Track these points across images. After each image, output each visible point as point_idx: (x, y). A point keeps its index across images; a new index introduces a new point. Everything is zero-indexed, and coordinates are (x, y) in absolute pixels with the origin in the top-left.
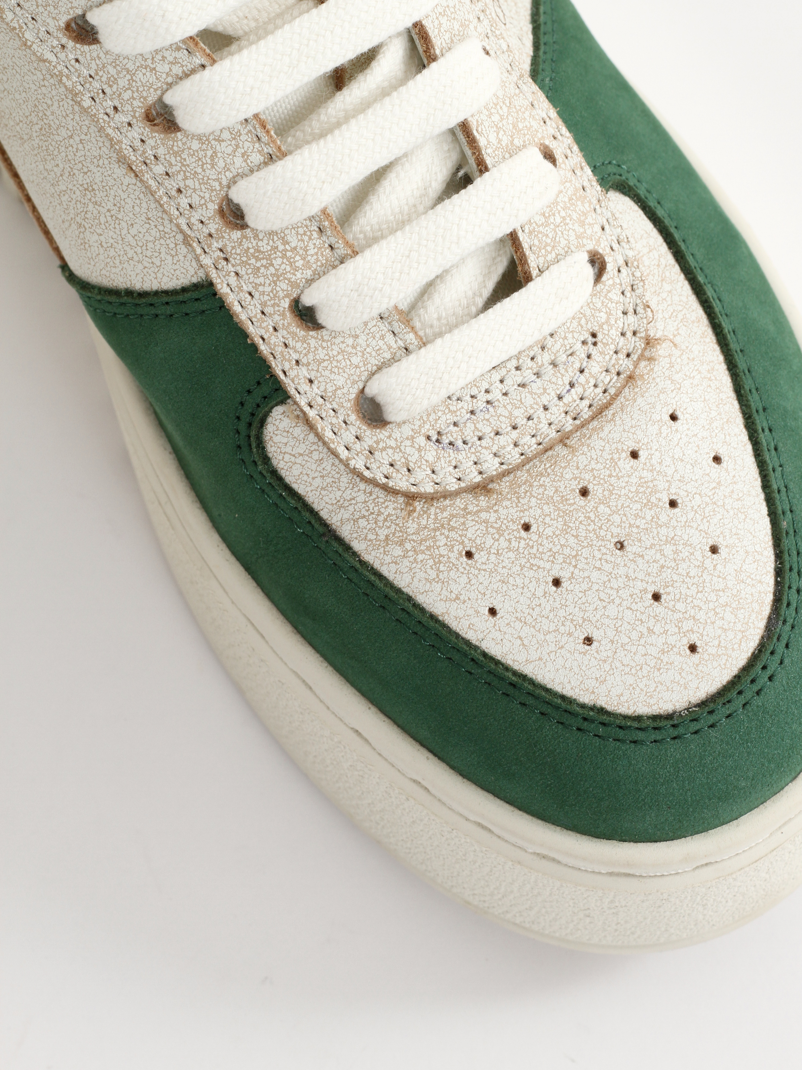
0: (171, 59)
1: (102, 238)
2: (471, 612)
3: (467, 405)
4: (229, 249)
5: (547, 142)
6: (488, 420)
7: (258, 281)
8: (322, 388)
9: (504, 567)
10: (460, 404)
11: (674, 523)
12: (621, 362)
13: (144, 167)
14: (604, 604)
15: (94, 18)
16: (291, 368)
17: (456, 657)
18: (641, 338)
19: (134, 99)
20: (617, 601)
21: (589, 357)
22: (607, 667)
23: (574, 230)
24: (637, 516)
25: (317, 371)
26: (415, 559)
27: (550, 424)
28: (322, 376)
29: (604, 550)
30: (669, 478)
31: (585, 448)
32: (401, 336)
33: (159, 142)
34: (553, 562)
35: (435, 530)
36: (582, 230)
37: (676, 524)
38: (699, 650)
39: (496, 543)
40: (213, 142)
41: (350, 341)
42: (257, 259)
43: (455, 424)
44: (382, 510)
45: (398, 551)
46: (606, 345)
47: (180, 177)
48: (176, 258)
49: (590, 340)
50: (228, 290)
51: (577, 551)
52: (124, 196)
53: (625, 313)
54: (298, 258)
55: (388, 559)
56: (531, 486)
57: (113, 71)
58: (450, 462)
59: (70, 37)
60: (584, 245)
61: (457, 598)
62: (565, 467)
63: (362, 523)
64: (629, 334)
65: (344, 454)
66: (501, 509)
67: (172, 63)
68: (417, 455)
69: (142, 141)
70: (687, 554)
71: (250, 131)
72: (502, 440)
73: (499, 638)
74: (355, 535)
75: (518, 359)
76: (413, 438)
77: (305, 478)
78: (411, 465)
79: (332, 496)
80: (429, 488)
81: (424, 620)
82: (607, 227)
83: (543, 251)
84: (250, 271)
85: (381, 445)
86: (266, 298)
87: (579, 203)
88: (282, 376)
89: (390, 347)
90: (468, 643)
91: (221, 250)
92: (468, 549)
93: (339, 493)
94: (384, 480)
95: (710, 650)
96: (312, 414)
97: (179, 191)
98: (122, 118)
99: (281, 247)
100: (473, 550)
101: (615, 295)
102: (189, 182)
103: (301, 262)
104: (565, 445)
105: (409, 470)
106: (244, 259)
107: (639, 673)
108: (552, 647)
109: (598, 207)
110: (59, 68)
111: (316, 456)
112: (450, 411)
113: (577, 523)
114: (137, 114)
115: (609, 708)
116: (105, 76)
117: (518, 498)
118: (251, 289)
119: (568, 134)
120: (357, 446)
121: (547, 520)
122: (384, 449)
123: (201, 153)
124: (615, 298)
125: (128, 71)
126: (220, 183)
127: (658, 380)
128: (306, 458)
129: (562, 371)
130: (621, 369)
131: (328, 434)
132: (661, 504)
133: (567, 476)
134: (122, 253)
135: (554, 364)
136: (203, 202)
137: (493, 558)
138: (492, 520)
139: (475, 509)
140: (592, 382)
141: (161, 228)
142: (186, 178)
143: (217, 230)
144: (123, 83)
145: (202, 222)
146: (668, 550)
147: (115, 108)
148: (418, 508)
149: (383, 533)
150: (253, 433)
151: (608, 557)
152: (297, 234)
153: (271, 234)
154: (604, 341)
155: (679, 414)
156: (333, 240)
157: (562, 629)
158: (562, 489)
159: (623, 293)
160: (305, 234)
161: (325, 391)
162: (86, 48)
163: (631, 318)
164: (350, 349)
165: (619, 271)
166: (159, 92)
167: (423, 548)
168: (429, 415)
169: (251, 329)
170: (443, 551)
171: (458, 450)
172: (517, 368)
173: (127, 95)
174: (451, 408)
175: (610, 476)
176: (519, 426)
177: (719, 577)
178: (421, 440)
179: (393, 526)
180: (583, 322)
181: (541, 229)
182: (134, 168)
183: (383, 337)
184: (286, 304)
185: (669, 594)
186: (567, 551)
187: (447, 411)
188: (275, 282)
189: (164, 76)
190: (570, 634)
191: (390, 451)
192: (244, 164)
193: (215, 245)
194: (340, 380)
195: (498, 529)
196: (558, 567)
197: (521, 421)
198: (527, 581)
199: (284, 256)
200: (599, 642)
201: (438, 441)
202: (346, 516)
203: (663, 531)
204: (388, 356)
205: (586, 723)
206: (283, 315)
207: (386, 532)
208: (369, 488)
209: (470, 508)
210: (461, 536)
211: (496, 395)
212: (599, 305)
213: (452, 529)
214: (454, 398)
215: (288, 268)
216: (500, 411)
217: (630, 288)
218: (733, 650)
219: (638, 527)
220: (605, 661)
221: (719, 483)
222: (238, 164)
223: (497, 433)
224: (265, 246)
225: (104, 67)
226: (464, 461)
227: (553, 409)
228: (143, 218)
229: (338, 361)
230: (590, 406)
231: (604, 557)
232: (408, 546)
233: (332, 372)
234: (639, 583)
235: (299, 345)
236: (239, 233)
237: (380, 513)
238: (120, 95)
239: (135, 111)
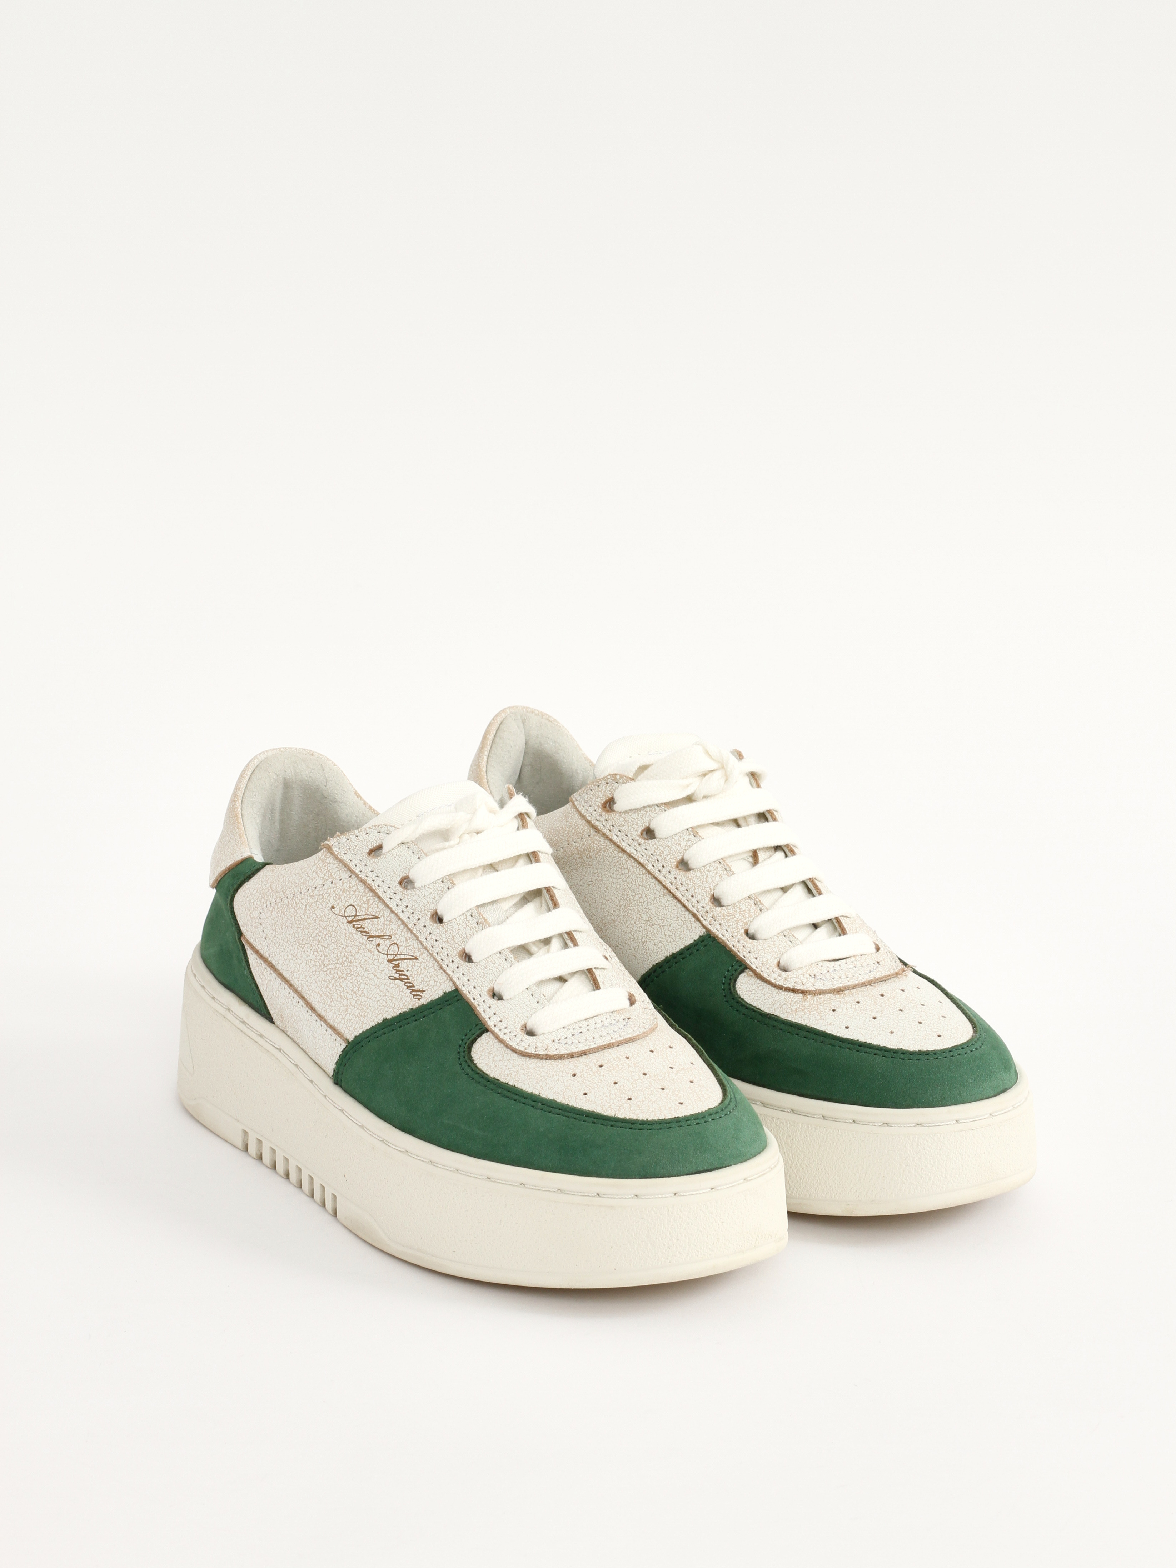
0: (687, 839)
2: (838, 1028)
3: (825, 969)
4: (715, 915)
6: (836, 974)
7: (729, 924)
9: (850, 1014)
10: (823, 968)
12: (891, 971)
13: (676, 890)
14: (897, 1023)
15: (654, 824)
16: (748, 955)
17: (833, 1042)
19: (671, 858)
20: (903, 1023)
22: (902, 1038)
24: (907, 1004)
25: (759, 953)
26: (809, 1015)
28: (762, 957)
31: (880, 986)
32: (794, 942)
33: (682, 876)
34: (872, 1012)
35: (817, 1005)
37: (925, 1009)
38: (942, 1036)
39: (845, 1007)
40: (706, 872)
41: (773, 943)
42: (728, 916)
43: (821, 974)
45: (801, 1014)
47: (692, 889)
48: (692, 929)
50: (717, 932)
51: (882, 1010)
52: (666, 912)
54: (746, 914)
56: (859, 992)
57: (662, 848)
58: (821, 983)
59: (643, 839)
61: (830, 1024)
62: (872, 989)
63: (785, 1007)
65: (774, 982)
66: (846, 998)
67: (687, 841)
68: (806, 980)
69: (675, 878)
70: (931, 1015)
71: (723, 867)
72: (843, 980)
73: (852, 1034)
74: (780, 1013)
75: (846, 960)
76: (803, 974)
77: (757, 998)
79: (770, 1001)
80: (813, 989)
81: (817, 1032)
83: (851, 927)
84: (726, 921)
86: (733, 930)
88: (744, 959)
89: (789, 946)
90: (837, 1036)
91: (712, 917)
92: (833, 1009)
93: (772, 999)
94: (792, 988)
95: (943, 1042)
96: (758, 971)
98: (666, 870)
99: (739, 911)
100: (835, 1009)
102: (697, 890)
105: (804, 984)
106: (723, 917)
107: (916, 1040)
108: (876, 1035)
110: (637, 855)
111: (760, 988)
113: (881, 1003)
114: (673, 866)
115: (903, 1049)
116: (658, 852)
117: (853, 995)
118: (726, 928)
120: (779, 978)
121: (867, 1000)
122: (790, 978)
123: (701, 878)
125: (668, 847)
126: (710, 889)
128: (756, 990)
129: (866, 968)
131: (766, 977)
133: (874, 991)
134: (665, 942)
136: (703, 898)
137: (844, 1011)
138: (842, 1000)
139: (834, 998)
140: (880, 972)
142: (695, 889)
143: (710, 909)
144: (666, 852)
145: (703, 907)
146: (923, 1013)
148: (809, 998)
149: (793, 1009)
150: (732, 987)
151: (896, 1012)
152: (745, 905)
153: (733, 905)
154: (883, 964)
156: (761, 906)
157: (880, 1030)
158: (872, 994)
160: (748, 905)
161: (763, 961)
162: (650, 841)
164: (773, 946)
166: (682, 854)
167: (814, 1011)
168: (807, 968)
169: (729, 944)
170: (822, 1011)
171: (824, 980)
173: (668, 859)
174: (819, 968)
175: (893, 993)
177: (947, 1022)
178: (807, 975)
179: (798, 1005)
180: (873, 958)
182: (672, 891)
183: (786, 942)
184: (743, 931)
185: (925, 1023)
186: (878, 1010)
187: (817, 968)
188: (737, 924)
189: (684, 846)
190: (884, 1031)
191: (794, 979)
192: (721, 880)
193: (710, 916)
194: (769, 958)
195: (846, 1003)
196: (874, 1013)
198: (861, 1018)
199: (739, 913)
200: (897, 1033)
201: (815, 977)
202: (778, 1007)
203: (920, 1009)
204: (783, 949)
205: (894, 1054)
206: (742, 935)
207: (795, 1007)
208: (787, 992)
210: (829, 1005)
211: (838, 968)
213: (824, 1004)
214: (820, 965)
215: (742, 917)
216: (841, 972)
218: (957, 1038)
219: (908, 1007)
220: (900, 1038)
222: (716, 879)
223: (840, 978)
224: (731, 911)
225: (658, 847)
226: (827, 984)
228: (676, 919)
229: (767, 950)
230: (880, 977)
232: (806, 1010)
233: (765, 954)
234: (911, 1019)
235: (749, 945)
236: (720, 908)
237: (792, 1001)
238: (665, 859)
239: (672, 865)
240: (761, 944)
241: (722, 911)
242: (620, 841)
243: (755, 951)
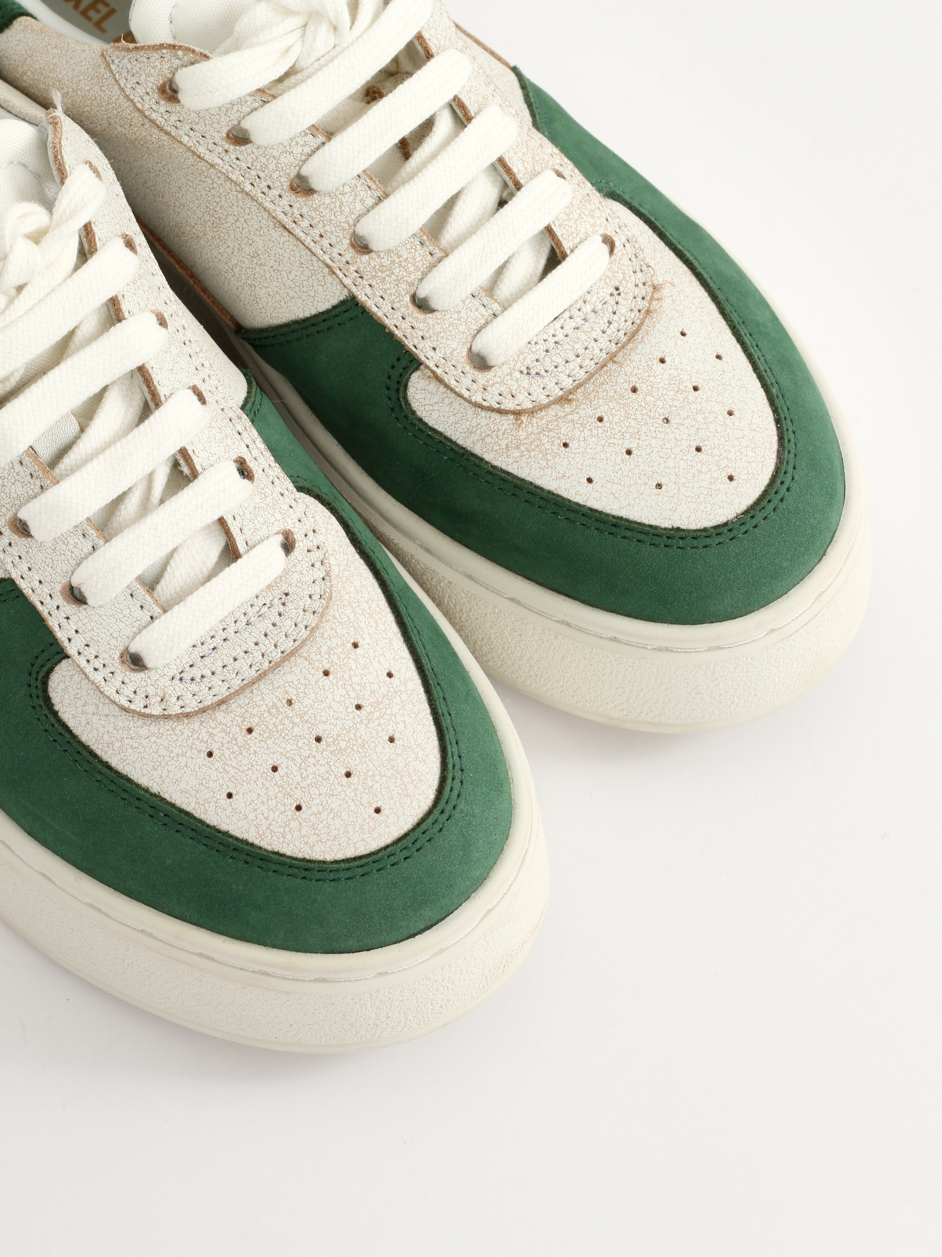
0: (302, 143)
1: (269, 289)
2: (575, 483)
3: (542, 346)
4: (362, 269)
5: (557, 168)
6: (559, 354)
7: (385, 287)
8: (443, 352)
9: (591, 449)
10: (538, 347)
11: (699, 400)
12: (639, 303)
13: (294, 225)
14: (664, 460)
15: (247, 124)
16: (419, 342)
17: (572, 516)
18: (649, 286)
19: (281, 176)
20: (673, 456)
21: (617, 303)
22: (676, 500)
23: (588, 222)
24: (673, 399)
25: (437, 340)
26: (529, 456)
27: (601, 350)
28: (441, 343)
29: (657, 425)
30: (689, 372)
31: (628, 362)
32: (489, 306)
33: (302, 204)
34: (623, 439)
35: (539, 434)
36: (593, 221)
37: (700, 401)
38: (735, 478)
39: (582, 433)
40: (339, 196)
41: (456, 316)
42: (382, 272)
43: (537, 360)
44: (500, 427)
45: (517, 453)
46: (626, 294)
47: (320, 226)
48: (325, 287)
49: (615, 292)
50: (366, 298)
51: (638, 429)
52: (281, 252)
53: (635, 272)
54: (410, 265)
55: (511, 460)
56: (597, 392)
57: (264, 160)
58: (539, 385)
59: (230, 143)
60: (597, 231)
61: (564, 476)
62: (618, 376)
63: (488, 440)
64: (641, 285)
65: (466, 394)
66: (580, 411)
67: (303, 146)
68: (516, 385)
69: (291, 206)
70: (713, 418)
71: (363, 183)
72: (571, 365)
73: (598, 497)
74: (485, 450)
75: (570, 311)
76: (511, 374)
77: (443, 419)
78: (514, 392)
79: (463, 426)
80: (528, 405)
81: (544, 494)
82: (609, 219)
83: (571, 237)
84: (379, 281)
85: (491, 382)
87: (587, 204)
88: (414, 349)
89: (483, 316)
90: (577, 504)
91: (357, 272)
92: (564, 441)
93: (468, 423)
94: (498, 406)
95: (743, 477)
96: (439, 371)
97: (321, 236)
98: (275, 192)
99: (397, 260)
100: (568, 441)
101: (625, 261)
102: (327, 228)
103: (413, 268)
104: (614, 362)
105: (513, 396)
106: (374, 274)
107: (698, 500)
108: (635, 495)
109: (600, 206)
110: (225, 167)
111: (447, 401)
112: (532, 352)
113: (634, 410)
114: (285, 187)
115: (682, 527)
116: (259, 165)
117: (590, 402)
118: (381, 294)
119: (569, 162)
120: (475, 387)
121: (613, 411)
122: (493, 385)
123: (332, 206)
124: (625, 263)
125: (274, 157)
126: (349, 224)
127: (667, 312)
128: (441, 404)
129: (601, 315)
130: (641, 308)
131: (453, 383)
132: (687, 389)
133: (620, 382)
134: (285, 295)
135: (595, 311)
136: (339, 239)
137: (582, 444)
138: (576, 419)
139: (563, 414)
140: (623, 319)
141: (311, 268)
142: (325, 225)
143: (352, 257)
144: (272, 166)
145: (340, 255)
146: (699, 417)
147: (269, 187)
148: (524, 421)
149: (503, 443)
150: (401, 395)
151: (660, 429)
152: (407, 249)
153: (389, 251)
154: (625, 291)
155: (685, 331)
156: (431, 248)
157: (639, 482)
158: (619, 390)
159: (630, 260)
161: (445, 353)
162: (243, 148)
163: (639, 274)
164: (456, 321)
165: (624, 246)
166: (297, 168)
167: (533, 447)
168: (518, 357)
169: (387, 322)
170: (548, 446)
171: (543, 377)
172: (571, 318)
173: (275, 175)
174: (532, 350)
175: (649, 376)
176: (580, 354)
177: (738, 429)
178: (517, 374)
179: (510, 437)
180: (608, 281)
181: (566, 223)
182: (287, 227)
183: (477, 310)
184: (407, 299)
185: (706, 445)
186: (631, 430)
187: (530, 352)
188: (397, 285)
189: (299, 156)
190: (646, 484)
191: (497, 385)
192: (362, 207)
193: (352, 268)
194: (454, 345)
195: (582, 424)
196: (627, 441)
197: (581, 351)
198: (608, 455)
199: (400, 266)
200: (667, 485)
201: (528, 373)
202: (476, 438)
203: (693, 406)
204: (483, 321)
205: (670, 540)
206: (407, 307)
207: (506, 442)
208: (489, 414)
209: (560, 414)
210: (557, 434)
211: (560, 337)
212: (616, 269)
213: (549, 431)
214: (533, 343)
215: (405, 274)
216: (566, 346)
217: (634, 256)
218: (758, 474)
219: (675, 406)
220: (673, 497)
221: (723, 371)
222: (358, 209)
223: (567, 362)
224: (386, 262)
225: (257, 158)
226: (548, 383)
227: (601, 340)
228: (298, 265)
229: (450, 331)
230: (625, 334)
231: (657, 429)
232: (523, 448)
233: (447, 339)
234: (685, 442)
235: (421, 325)
236: (367, 256)
237: (499, 430)
238: (270, 176)
239: (283, 186)
240: (439, 321)
241: (373, 263)
242: (195, 145)
243: (431, 337)
